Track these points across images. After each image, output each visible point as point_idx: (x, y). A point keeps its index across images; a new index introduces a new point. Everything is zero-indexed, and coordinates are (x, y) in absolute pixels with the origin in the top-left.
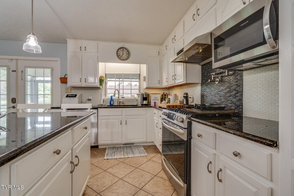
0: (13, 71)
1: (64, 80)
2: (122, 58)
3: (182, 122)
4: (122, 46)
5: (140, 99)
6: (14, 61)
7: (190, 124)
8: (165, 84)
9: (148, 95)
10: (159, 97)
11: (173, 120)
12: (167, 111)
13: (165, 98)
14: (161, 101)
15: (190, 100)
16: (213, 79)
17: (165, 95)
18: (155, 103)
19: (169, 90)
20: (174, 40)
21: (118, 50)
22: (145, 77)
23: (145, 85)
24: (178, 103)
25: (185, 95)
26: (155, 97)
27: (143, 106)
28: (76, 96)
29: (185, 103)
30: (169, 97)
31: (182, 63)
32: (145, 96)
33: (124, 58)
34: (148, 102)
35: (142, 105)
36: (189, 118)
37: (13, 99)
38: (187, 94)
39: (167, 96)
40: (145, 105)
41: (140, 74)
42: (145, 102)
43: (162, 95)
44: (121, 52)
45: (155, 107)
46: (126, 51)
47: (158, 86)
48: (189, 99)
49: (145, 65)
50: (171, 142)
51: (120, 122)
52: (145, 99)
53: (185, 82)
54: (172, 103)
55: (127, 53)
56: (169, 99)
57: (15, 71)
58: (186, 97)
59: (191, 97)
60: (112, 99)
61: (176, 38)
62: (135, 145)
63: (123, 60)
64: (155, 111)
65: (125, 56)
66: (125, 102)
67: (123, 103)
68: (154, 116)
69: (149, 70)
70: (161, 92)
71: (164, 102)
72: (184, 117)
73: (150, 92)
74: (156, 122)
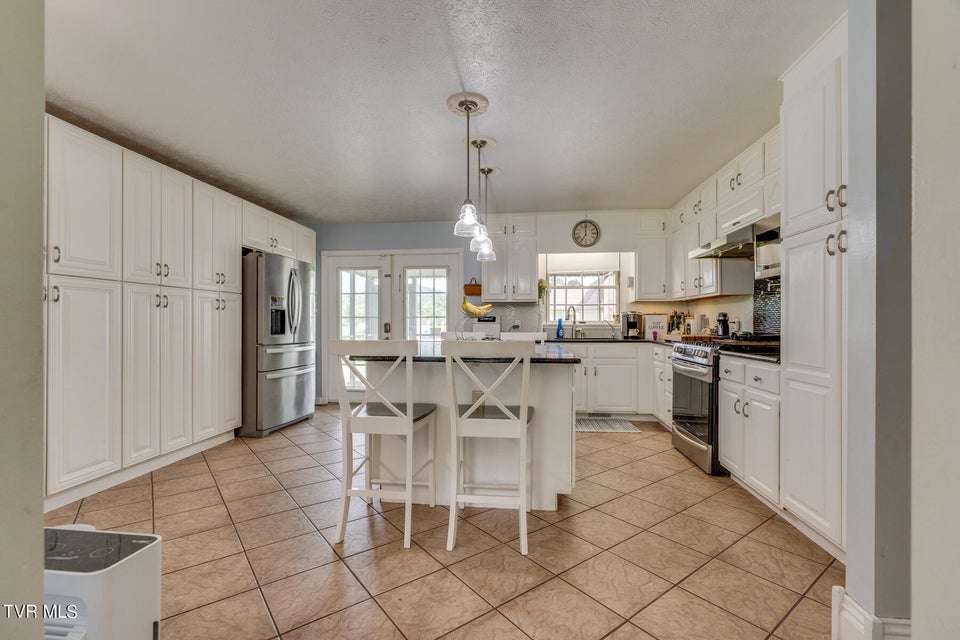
0: (386, 276)
1: (473, 290)
2: (584, 243)
3: (705, 357)
4: (584, 219)
5: (620, 326)
6: (388, 259)
7: (717, 360)
8: (679, 294)
9: (640, 317)
10: (664, 321)
11: (692, 357)
12: (682, 345)
13: (679, 323)
14: (670, 330)
15: (733, 328)
16: (769, 289)
17: (680, 317)
18: (655, 334)
19: (688, 306)
20: (697, 209)
21: (576, 227)
22: (631, 280)
23: (631, 295)
24: (707, 333)
25: (721, 318)
26: (656, 320)
27: (627, 339)
28: (494, 319)
29: (720, 333)
30: (688, 321)
31: (714, 259)
32: (632, 320)
33: (589, 243)
34: (639, 333)
35: (625, 337)
36: (716, 352)
37: (386, 325)
38: (725, 315)
39: (684, 320)
40: (632, 337)
41: (619, 272)
42: (633, 333)
43: (672, 317)
44: (581, 232)
45: (655, 340)
46: (593, 227)
47: (662, 297)
48: (731, 325)
49: (633, 254)
50: (694, 418)
51: (583, 370)
52: (631, 325)
53: (718, 294)
54: (694, 333)
55: (595, 231)
56: (689, 325)
57: (390, 276)
58: (724, 322)
59: (736, 320)
60: (560, 326)
61: (702, 206)
62: (613, 417)
63: (586, 246)
64: (658, 349)
65: (589, 238)
66: (587, 333)
67: (583, 334)
68: (655, 360)
69: (641, 266)
70: (670, 311)
71: (676, 331)
72: (708, 349)
73: (641, 310)
74: (659, 370)
